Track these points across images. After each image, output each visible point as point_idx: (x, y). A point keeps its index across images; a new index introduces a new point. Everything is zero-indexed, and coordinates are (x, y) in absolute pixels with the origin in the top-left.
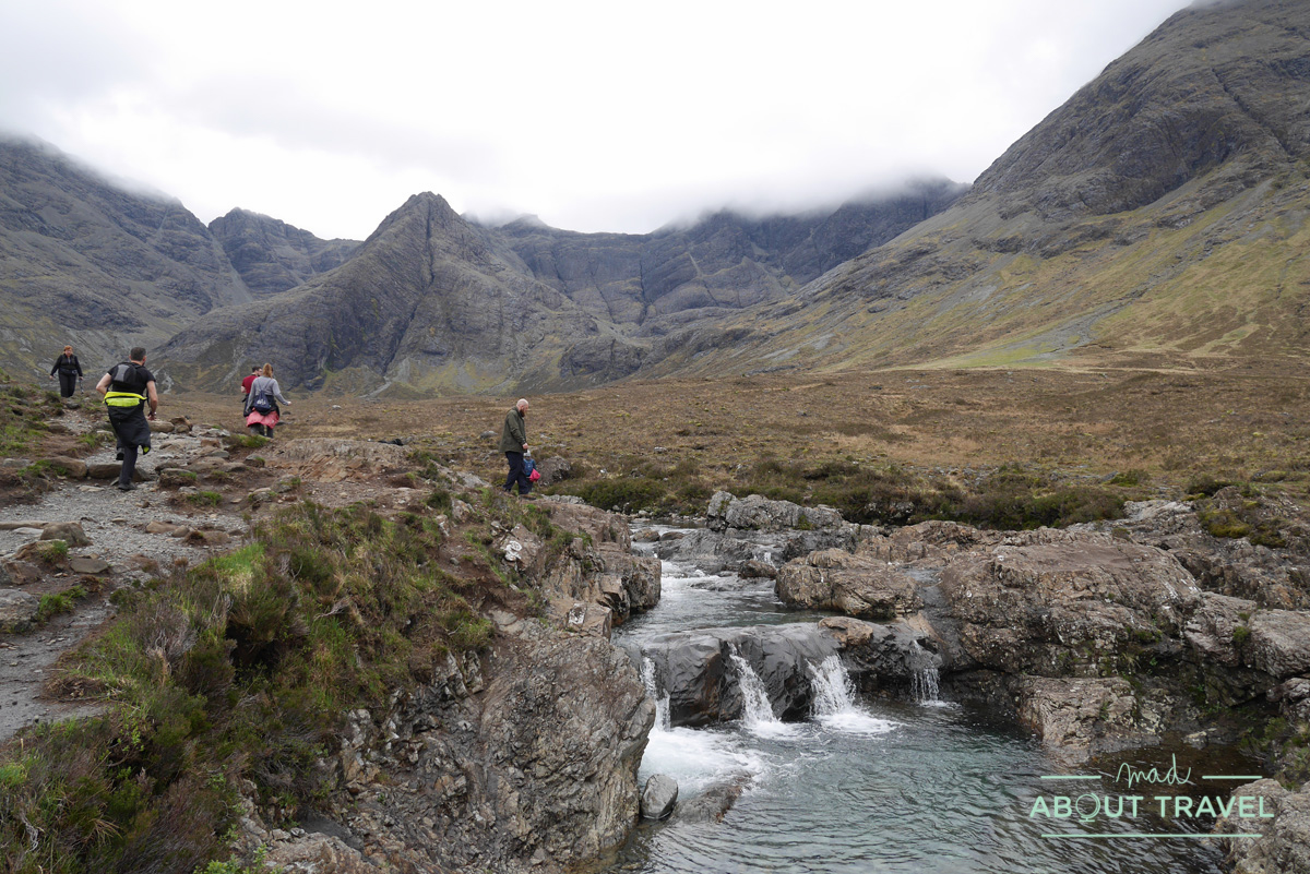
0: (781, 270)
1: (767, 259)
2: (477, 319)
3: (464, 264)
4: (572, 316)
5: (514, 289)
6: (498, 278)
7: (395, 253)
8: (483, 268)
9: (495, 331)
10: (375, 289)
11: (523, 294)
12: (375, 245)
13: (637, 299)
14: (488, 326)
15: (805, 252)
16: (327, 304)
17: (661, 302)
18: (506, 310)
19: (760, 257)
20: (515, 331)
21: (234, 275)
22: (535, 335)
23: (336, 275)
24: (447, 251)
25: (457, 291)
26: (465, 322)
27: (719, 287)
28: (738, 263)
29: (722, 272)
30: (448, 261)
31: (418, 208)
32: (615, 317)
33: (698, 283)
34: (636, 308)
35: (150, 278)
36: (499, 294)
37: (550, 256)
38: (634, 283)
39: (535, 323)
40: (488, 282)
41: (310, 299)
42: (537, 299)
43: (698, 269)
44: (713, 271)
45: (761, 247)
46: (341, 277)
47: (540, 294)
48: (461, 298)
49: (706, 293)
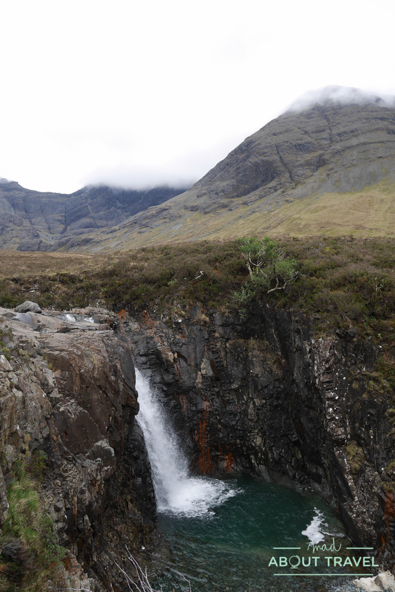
0: (128, 213)
1: (123, 208)
4: (27, 230)
11: (3, 219)
13: (62, 223)
15: (139, 206)
17: (73, 225)
19: (120, 207)
22: (7, 237)
27: (99, 219)
28: (109, 209)
29: (101, 213)
32: (51, 231)
33: (90, 217)
34: (61, 227)
37: (22, 201)
38: (61, 216)
39: (8, 232)
42: (10, 221)
43: (91, 211)
44: (97, 212)
45: (121, 203)
47: (12, 219)
49: (93, 222)
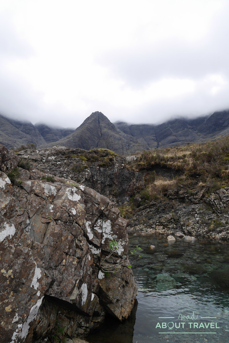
0: (197, 131)
1: (192, 128)
2: (116, 146)
3: (109, 131)
4: (142, 145)
5: (124, 138)
6: (120, 135)
7: (91, 128)
8: (115, 132)
9: (122, 150)
10: (87, 138)
11: (127, 139)
12: (85, 126)
13: (155, 141)
14: (119, 148)
15: (204, 126)
16: (74, 142)
17: (163, 141)
18: (123, 144)
19: (190, 128)
20: (127, 150)
21: (42, 138)
22: (132, 151)
23: (76, 134)
24: (105, 127)
25: (109, 138)
26: (112, 147)
27: (180, 136)
28: (184, 130)
29: (180, 132)
30: (105, 130)
31: (96, 115)
32: (150, 146)
33: (174, 135)
34: (155, 144)
35: (21, 138)
36: (121, 139)
37: (129, 130)
38: (153, 136)
39: (132, 147)
40: (117, 136)
41: (69, 141)
42: (131, 141)
43: (173, 132)
44: (177, 132)
45: (190, 125)
46: (77, 135)
47: (131, 139)
48: (110, 140)
49: (177, 138)
